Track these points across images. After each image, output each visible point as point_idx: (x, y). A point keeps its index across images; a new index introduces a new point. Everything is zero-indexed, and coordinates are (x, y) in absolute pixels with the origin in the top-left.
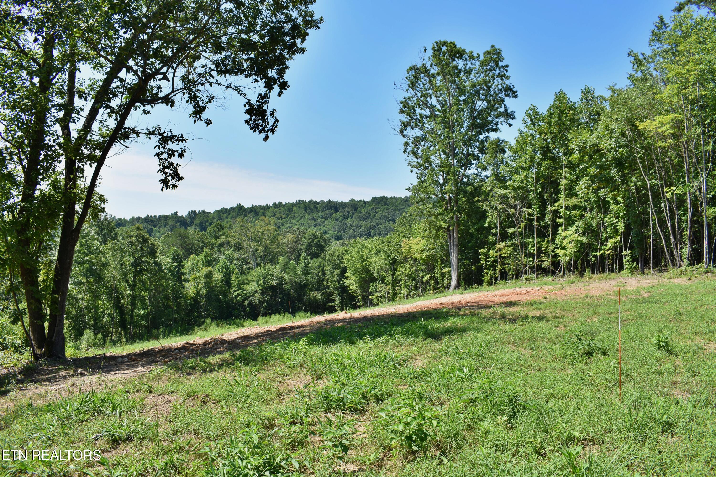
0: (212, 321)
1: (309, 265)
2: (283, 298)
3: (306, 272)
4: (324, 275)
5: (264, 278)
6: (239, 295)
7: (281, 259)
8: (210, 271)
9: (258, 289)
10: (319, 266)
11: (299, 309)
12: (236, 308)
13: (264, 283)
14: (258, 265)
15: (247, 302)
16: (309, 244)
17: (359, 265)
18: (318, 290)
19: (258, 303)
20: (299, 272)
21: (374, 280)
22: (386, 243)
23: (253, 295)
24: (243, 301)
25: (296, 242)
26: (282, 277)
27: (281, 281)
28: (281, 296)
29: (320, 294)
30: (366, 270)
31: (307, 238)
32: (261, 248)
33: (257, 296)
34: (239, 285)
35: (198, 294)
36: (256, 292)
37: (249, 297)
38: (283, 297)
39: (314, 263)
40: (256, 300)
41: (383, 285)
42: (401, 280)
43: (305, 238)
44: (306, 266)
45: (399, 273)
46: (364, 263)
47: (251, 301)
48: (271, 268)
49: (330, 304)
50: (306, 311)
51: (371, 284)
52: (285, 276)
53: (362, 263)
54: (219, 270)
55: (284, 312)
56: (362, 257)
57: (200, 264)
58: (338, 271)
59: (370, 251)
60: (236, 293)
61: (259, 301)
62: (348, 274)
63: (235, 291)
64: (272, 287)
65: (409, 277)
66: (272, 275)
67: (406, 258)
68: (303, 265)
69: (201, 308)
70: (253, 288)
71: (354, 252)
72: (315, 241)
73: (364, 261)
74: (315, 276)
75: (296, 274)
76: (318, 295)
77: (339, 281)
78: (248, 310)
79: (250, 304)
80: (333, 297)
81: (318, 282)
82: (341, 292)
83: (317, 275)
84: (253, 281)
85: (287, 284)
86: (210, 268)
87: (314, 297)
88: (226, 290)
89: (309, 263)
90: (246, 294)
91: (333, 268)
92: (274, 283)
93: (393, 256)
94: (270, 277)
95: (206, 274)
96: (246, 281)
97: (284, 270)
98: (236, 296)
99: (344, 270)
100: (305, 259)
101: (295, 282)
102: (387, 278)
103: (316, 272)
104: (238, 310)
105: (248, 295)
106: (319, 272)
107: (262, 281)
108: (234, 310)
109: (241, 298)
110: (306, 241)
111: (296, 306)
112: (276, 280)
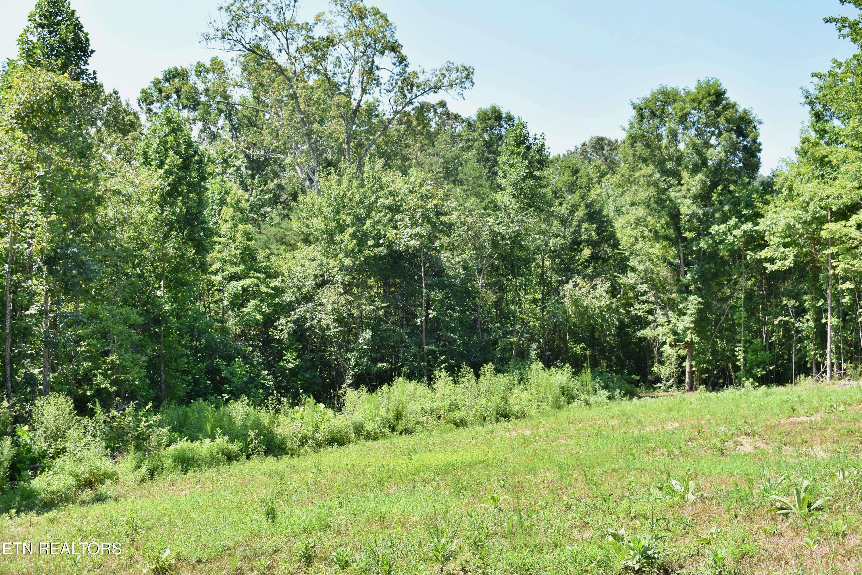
5: (358, 220)
6: (248, 294)
9: (332, 268)
12: (239, 352)
13: (360, 239)
15: (284, 327)
19: (334, 329)
23: (308, 298)
24: (270, 319)
28: (437, 295)
33: (331, 296)
36: (324, 280)
40: (327, 320)
47: (300, 322)
60: (236, 286)
61: (340, 320)
63: (233, 278)
64: (398, 256)
70: (312, 269)
78: (290, 360)
79: (301, 332)
88: (183, 258)
90: (279, 291)
92: (404, 237)
94: (384, 213)
101: (493, 237)
103: (563, 210)
105: (288, 297)
106: (572, 211)
107: (350, 230)
108: (230, 359)
109: (258, 308)
110: (475, 135)
111: (495, 342)
112: (414, 224)
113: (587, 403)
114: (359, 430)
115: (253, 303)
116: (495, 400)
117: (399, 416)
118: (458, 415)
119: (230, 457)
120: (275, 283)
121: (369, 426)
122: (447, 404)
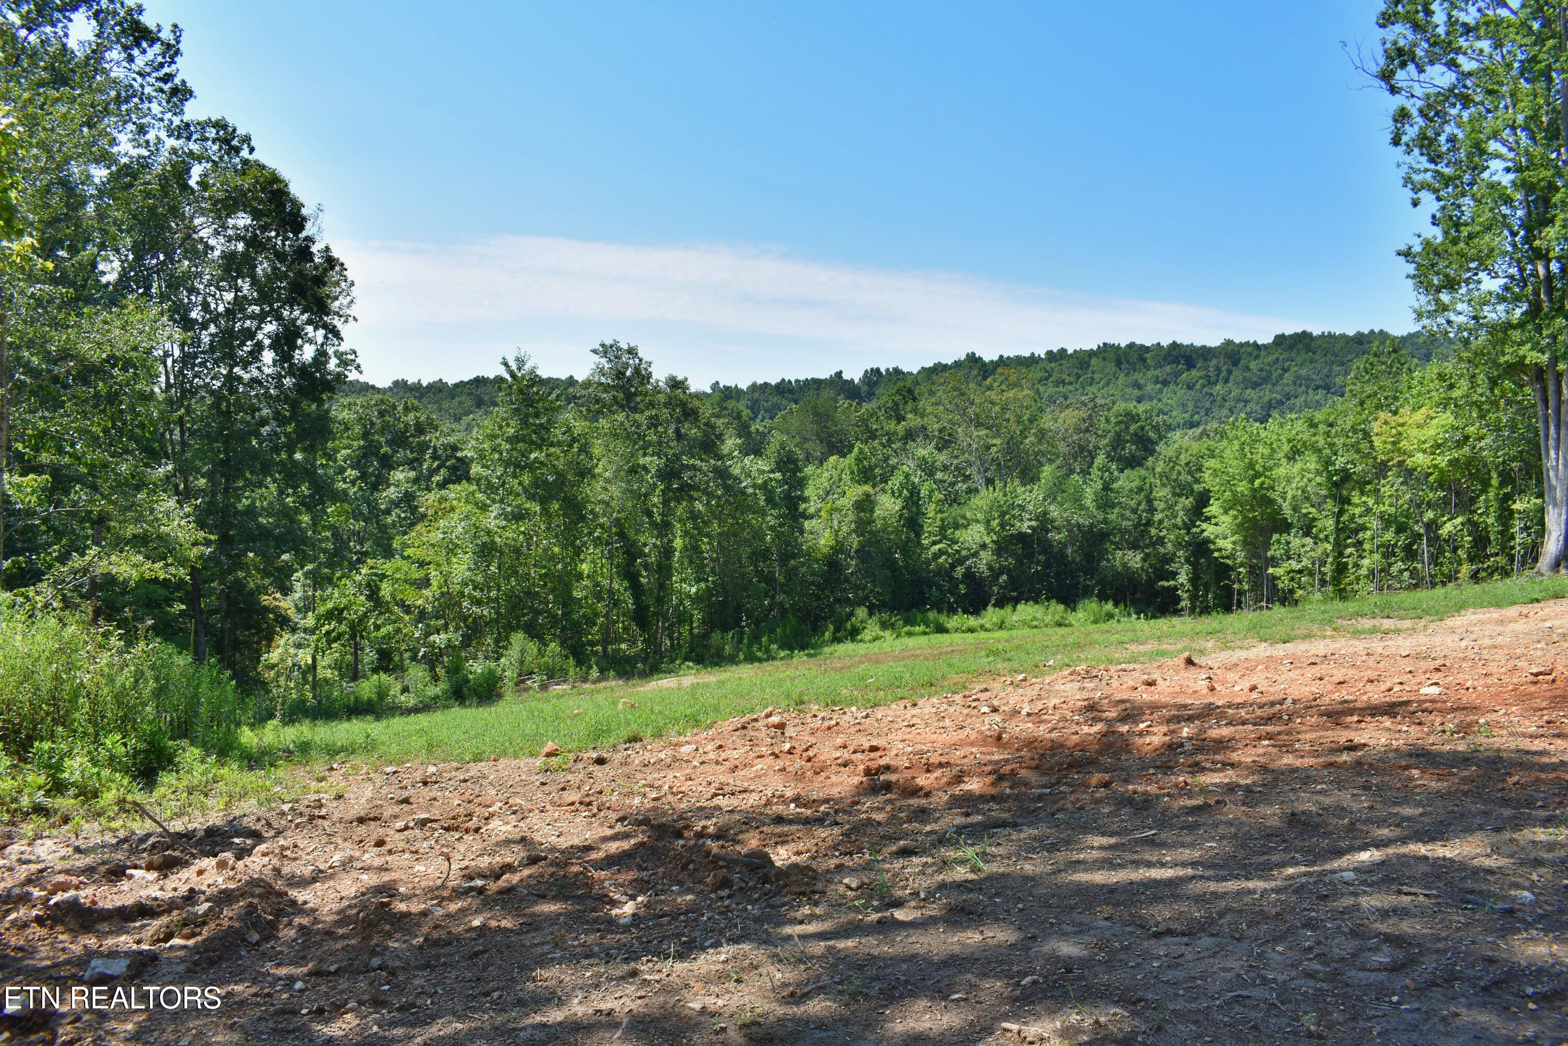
0: (871, 614)
1: (1115, 486)
2: (1047, 565)
3: (1105, 502)
4: (1152, 510)
5: (1003, 514)
6: (942, 552)
7: (1047, 471)
8: (868, 495)
9: (987, 540)
10: (1141, 489)
11: (1086, 593)
12: (935, 584)
13: (1002, 525)
14: (990, 482)
15: (959, 571)
16: (1118, 435)
17: (1243, 487)
18: (1134, 546)
19: (987, 573)
20: (1089, 502)
21: (1285, 527)
22: (1322, 428)
23: (975, 555)
24: (953, 567)
25: (1087, 430)
26: (1045, 513)
27: (1044, 520)
28: (1042, 558)
29: (1138, 558)
30: (1262, 499)
31: (1113, 420)
32: (997, 441)
33: (986, 556)
34: (943, 528)
35: (839, 548)
36: (984, 546)
37: (967, 558)
38: (1048, 560)
39: (1126, 481)
40: (983, 567)
41: (1308, 540)
42: (1363, 528)
43: (1108, 420)
44: (1106, 488)
45: (1357, 511)
46: (1257, 483)
47: (970, 568)
48: (1020, 490)
49: (1166, 584)
50: (1103, 597)
51: (1275, 537)
52: (1054, 511)
53: (1252, 481)
54: (893, 493)
55: (1048, 599)
56: (1251, 465)
57: (846, 477)
58: (1188, 502)
59: (1273, 450)
61: (990, 568)
62: (1214, 508)
63: (934, 543)
64: (1021, 537)
65: (1387, 521)
66: (1022, 508)
67: (1382, 469)
68: (1099, 485)
69: (847, 580)
70: (977, 538)
71: (1230, 451)
72: (1133, 427)
73: (1257, 475)
74: (1128, 513)
75: (1082, 507)
76: (1135, 560)
77: (1188, 527)
78: (963, 589)
79: (969, 575)
80: (1173, 567)
81: (1136, 527)
82: (1194, 554)
83: (1134, 511)
84: (977, 521)
85: (1058, 530)
86: (867, 488)
87: (1124, 565)
88: (909, 540)
89: (1113, 481)
90: (958, 552)
91: (1175, 494)
92: (1025, 527)
93: (1340, 462)
94: (1016, 512)
95: (856, 502)
96: (961, 521)
97: (1051, 496)
98: (936, 556)
99: (1203, 499)
100: (1104, 469)
101: (1078, 526)
102: (1319, 524)
103: (1133, 503)
104: (940, 588)
105: (964, 553)
106: (1139, 504)
107: (997, 521)
108: (931, 588)
109: (946, 560)
110: (1110, 427)
111: (1079, 583)
112: (1031, 520)
113: (1119, 621)
114: (982, 627)
115: (944, 557)
116: (1057, 617)
117: (1003, 622)
118: (1035, 623)
119: (925, 633)
120: (956, 547)
121: (987, 626)
122: (1029, 618)
